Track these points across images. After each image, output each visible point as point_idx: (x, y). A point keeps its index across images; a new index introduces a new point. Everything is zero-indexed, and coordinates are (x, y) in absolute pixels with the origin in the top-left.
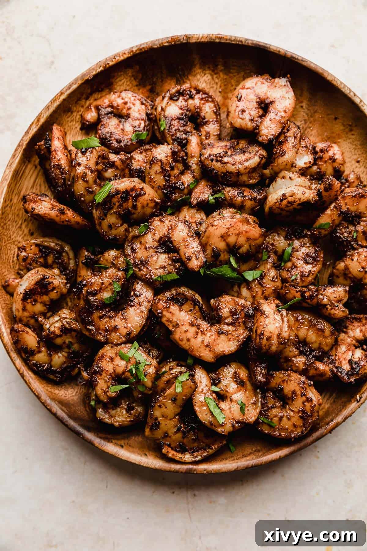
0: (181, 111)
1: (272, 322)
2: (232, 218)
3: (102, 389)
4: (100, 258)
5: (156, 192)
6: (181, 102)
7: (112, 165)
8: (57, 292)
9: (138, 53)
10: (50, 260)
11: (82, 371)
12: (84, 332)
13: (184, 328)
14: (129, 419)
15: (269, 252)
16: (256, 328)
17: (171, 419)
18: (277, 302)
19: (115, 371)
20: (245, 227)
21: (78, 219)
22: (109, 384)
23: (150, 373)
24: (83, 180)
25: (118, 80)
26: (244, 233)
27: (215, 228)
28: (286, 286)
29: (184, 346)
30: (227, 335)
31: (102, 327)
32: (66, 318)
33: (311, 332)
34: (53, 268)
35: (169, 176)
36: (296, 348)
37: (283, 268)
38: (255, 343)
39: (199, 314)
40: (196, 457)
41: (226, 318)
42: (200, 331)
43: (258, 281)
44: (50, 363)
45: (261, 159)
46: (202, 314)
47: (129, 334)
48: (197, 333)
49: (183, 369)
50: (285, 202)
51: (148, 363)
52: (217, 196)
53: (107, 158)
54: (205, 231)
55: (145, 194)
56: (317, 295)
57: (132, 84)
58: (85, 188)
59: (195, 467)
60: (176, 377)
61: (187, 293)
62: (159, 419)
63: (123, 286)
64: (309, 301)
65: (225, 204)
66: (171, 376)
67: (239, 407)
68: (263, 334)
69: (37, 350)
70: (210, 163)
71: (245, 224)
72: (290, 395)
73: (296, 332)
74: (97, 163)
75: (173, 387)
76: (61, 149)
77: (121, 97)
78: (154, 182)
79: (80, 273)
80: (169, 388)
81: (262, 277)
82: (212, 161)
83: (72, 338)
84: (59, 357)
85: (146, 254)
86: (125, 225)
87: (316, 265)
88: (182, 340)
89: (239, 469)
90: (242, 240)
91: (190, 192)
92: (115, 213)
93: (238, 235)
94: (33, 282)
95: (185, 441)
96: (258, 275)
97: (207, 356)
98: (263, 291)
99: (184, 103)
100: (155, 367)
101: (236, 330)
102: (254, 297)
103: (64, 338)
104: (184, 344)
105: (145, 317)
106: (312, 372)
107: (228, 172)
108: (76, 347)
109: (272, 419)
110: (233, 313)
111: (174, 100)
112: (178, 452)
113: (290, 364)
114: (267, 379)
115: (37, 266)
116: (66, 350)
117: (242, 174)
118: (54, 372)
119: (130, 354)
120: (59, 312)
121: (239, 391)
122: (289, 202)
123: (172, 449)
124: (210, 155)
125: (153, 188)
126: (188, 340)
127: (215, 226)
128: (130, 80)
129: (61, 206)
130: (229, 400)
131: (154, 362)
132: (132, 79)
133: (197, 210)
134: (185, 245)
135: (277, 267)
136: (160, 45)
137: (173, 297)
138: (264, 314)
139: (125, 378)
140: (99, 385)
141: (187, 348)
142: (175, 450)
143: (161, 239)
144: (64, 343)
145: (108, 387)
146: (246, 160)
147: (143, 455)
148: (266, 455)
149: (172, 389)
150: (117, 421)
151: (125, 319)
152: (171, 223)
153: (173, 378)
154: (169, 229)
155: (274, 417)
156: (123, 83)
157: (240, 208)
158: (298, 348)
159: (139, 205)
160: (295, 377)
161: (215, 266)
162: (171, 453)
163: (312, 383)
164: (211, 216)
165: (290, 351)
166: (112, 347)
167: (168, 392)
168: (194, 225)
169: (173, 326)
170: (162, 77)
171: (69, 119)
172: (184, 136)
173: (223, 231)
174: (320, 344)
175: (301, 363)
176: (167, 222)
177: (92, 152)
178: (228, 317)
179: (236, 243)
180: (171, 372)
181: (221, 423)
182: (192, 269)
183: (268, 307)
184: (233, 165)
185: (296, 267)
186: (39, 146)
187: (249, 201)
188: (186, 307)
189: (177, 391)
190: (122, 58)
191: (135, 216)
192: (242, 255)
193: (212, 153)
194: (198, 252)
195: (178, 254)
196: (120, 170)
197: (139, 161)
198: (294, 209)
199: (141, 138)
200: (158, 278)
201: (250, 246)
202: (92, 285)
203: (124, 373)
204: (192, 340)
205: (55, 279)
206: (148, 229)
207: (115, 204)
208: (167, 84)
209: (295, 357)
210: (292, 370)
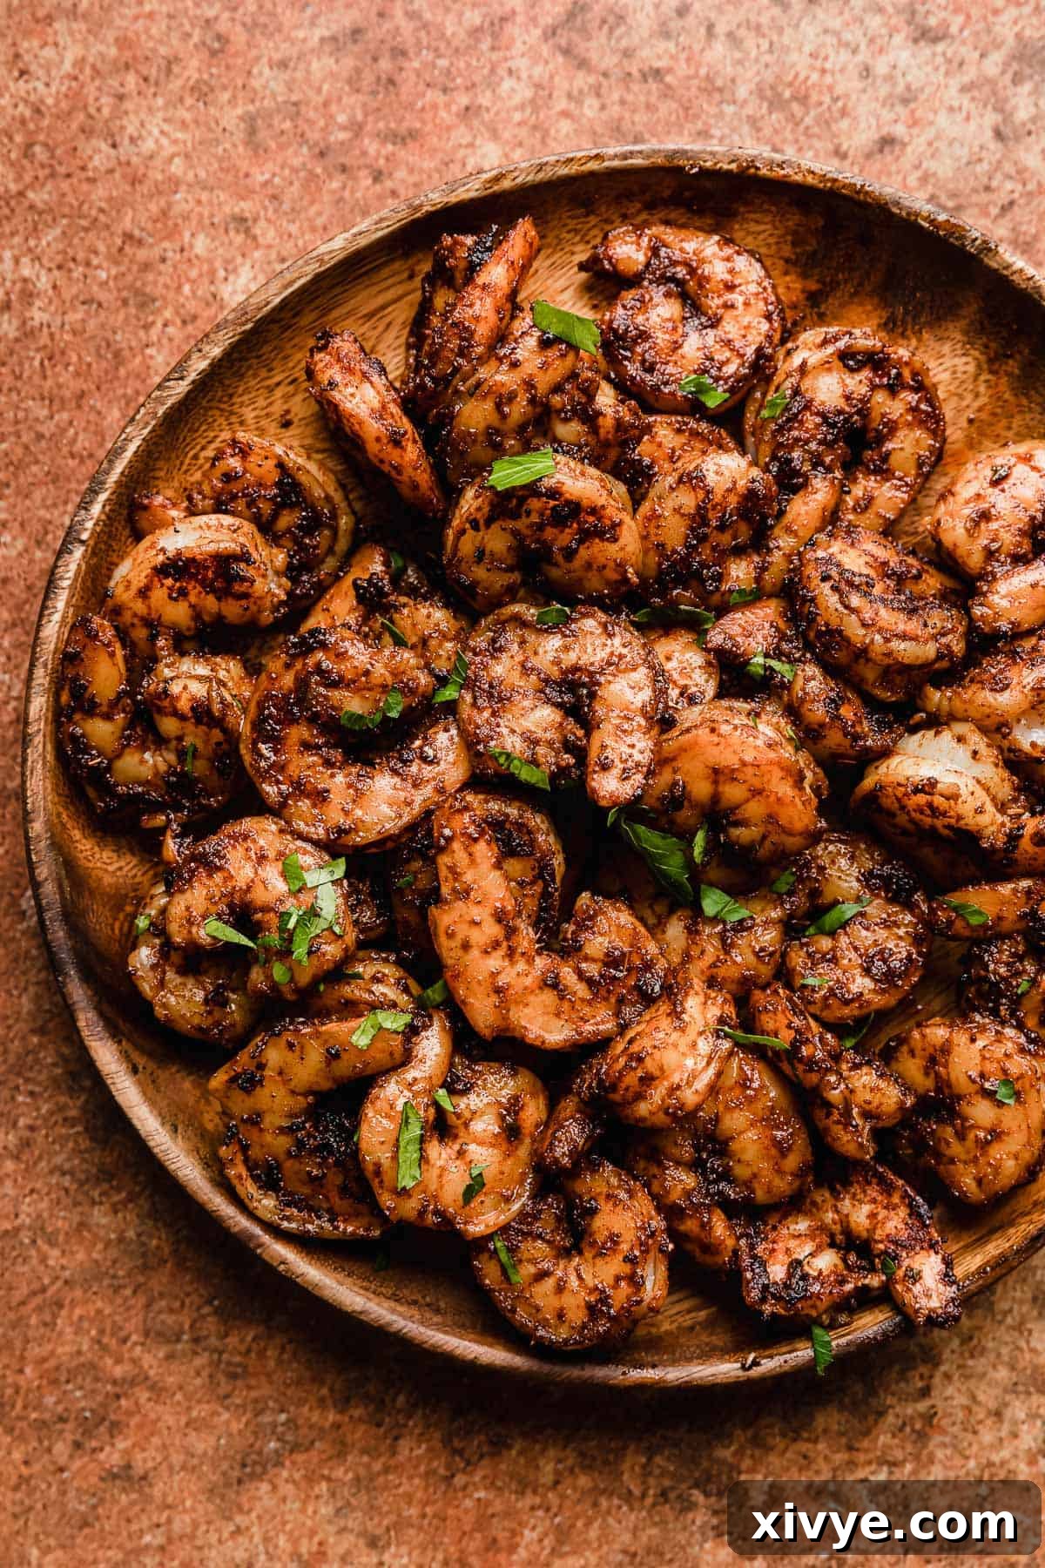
0: (842, 404)
1: (683, 1048)
2: (770, 746)
3: (188, 908)
4: (405, 605)
5: (646, 552)
6: (858, 383)
7: (590, 417)
8: (246, 609)
9: (845, 197)
10: (286, 520)
11: (169, 833)
12: (243, 751)
13: (476, 913)
14: (196, 1021)
15: (801, 880)
16: (638, 1034)
17: (293, 1092)
18: (730, 1010)
19: (249, 888)
20: (785, 789)
21: (424, 478)
22: (213, 909)
23: (324, 955)
24: (498, 406)
25: (752, 216)
26: (772, 799)
27: (716, 739)
28: (776, 992)
29: (445, 953)
30: (562, 998)
31: (293, 770)
32: (225, 685)
33: (752, 1135)
34: (279, 546)
35: (703, 539)
36: (693, 1146)
37: (804, 940)
38: (610, 1067)
39: (531, 905)
40: (288, 1219)
41: (586, 959)
42: (507, 943)
43: (725, 930)
44: (111, 761)
45: (940, 657)
46: (541, 909)
47: (341, 831)
48: (496, 945)
49: (403, 999)
50: (921, 799)
51: (337, 929)
52: (774, 664)
53: (589, 393)
54: (688, 730)
55: (616, 540)
56: (828, 1070)
57: (779, 250)
58: (488, 427)
59: (266, 1238)
60: (374, 1007)
61: (541, 838)
62: (267, 1073)
63: (407, 713)
64: (801, 1067)
65: (780, 698)
66: (366, 996)
67: (468, 1182)
68: (640, 1060)
69: (104, 709)
70: (816, 581)
71: (790, 781)
72: (600, 1239)
73: (721, 1108)
74: (557, 389)
75: (353, 1024)
76: (500, 294)
77: (729, 265)
78: (658, 527)
79: (331, 600)
80: (340, 1020)
81: (741, 926)
82: (825, 579)
83: (206, 742)
84: (143, 762)
85: (515, 678)
86: (515, 577)
87: (883, 991)
88: (451, 936)
89: (362, 1317)
90: (754, 809)
91: (722, 610)
92: (515, 533)
93: (756, 792)
94: (212, 548)
95: (288, 1164)
96: (735, 917)
97: (482, 1012)
98: (718, 960)
99: (864, 389)
100: (346, 950)
101: (590, 1003)
102: (687, 958)
103: (190, 727)
104: (448, 949)
105: (406, 819)
106: (690, 1226)
107: (840, 632)
108: (198, 768)
109: (520, 1261)
110: (612, 961)
111: (846, 366)
112: (255, 1179)
113: (655, 1170)
114: (576, 1164)
115: (247, 513)
116: (172, 758)
117: (868, 660)
118: (107, 790)
119: (311, 879)
120: (218, 660)
121: (493, 1146)
122: (930, 805)
123: (246, 1161)
124: (829, 561)
125: (645, 538)
126: (466, 946)
127: (719, 735)
128: (783, 236)
129: (405, 420)
130: (456, 1147)
131: (351, 937)
132: (789, 238)
133: (709, 664)
134: (618, 727)
135: (792, 929)
136: (909, 214)
137: (504, 822)
138: (679, 1018)
139: (259, 923)
140: (188, 895)
141: (450, 962)
142: (249, 1169)
143: (576, 669)
144: (180, 739)
145: (204, 917)
146: (904, 637)
147: (168, 1127)
148: (446, 1333)
149: (345, 1026)
150: (165, 1006)
151: (357, 790)
152: (625, 651)
153: (367, 1003)
154: (609, 664)
155: (529, 1261)
156: (759, 233)
157: (808, 735)
158: (698, 1148)
159: (584, 553)
160: (644, 1204)
161: (653, 825)
162: (237, 1171)
163: (671, 1246)
164: (725, 703)
165: (676, 1143)
166: (281, 831)
167: (332, 1027)
168: (674, 693)
169: (454, 890)
170: (860, 284)
171: (572, 224)
172: (806, 467)
173: (728, 759)
174: (755, 1176)
175: (680, 1187)
176: (617, 641)
177: (563, 356)
178: (594, 960)
179: (738, 807)
180: (374, 988)
181: (400, 1186)
182: (594, 791)
183: (701, 1009)
184: (864, 625)
185: (834, 960)
186: (456, 243)
187: (840, 734)
188: (514, 866)
189: (354, 1039)
190: (799, 178)
191: (555, 573)
192: (730, 844)
193: (839, 557)
194: (638, 765)
195: (588, 735)
196: (599, 441)
197: (660, 445)
198: (933, 828)
199: (703, 398)
200: (501, 754)
201: (764, 837)
202: (341, 656)
203: (266, 909)
204: (475, 953)
205: (264, 576)
206: (561, 625)
207: (528, 514)
208: (860, 309)
209: (678, 1163)
210: (648, 1185)
